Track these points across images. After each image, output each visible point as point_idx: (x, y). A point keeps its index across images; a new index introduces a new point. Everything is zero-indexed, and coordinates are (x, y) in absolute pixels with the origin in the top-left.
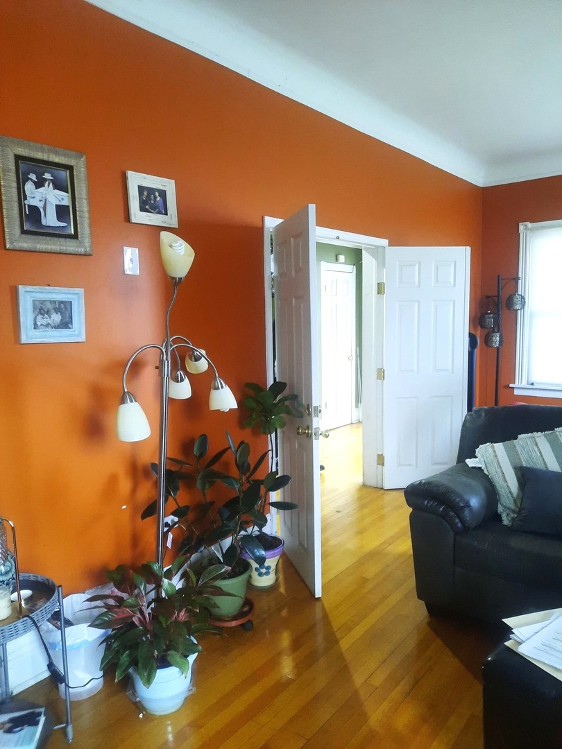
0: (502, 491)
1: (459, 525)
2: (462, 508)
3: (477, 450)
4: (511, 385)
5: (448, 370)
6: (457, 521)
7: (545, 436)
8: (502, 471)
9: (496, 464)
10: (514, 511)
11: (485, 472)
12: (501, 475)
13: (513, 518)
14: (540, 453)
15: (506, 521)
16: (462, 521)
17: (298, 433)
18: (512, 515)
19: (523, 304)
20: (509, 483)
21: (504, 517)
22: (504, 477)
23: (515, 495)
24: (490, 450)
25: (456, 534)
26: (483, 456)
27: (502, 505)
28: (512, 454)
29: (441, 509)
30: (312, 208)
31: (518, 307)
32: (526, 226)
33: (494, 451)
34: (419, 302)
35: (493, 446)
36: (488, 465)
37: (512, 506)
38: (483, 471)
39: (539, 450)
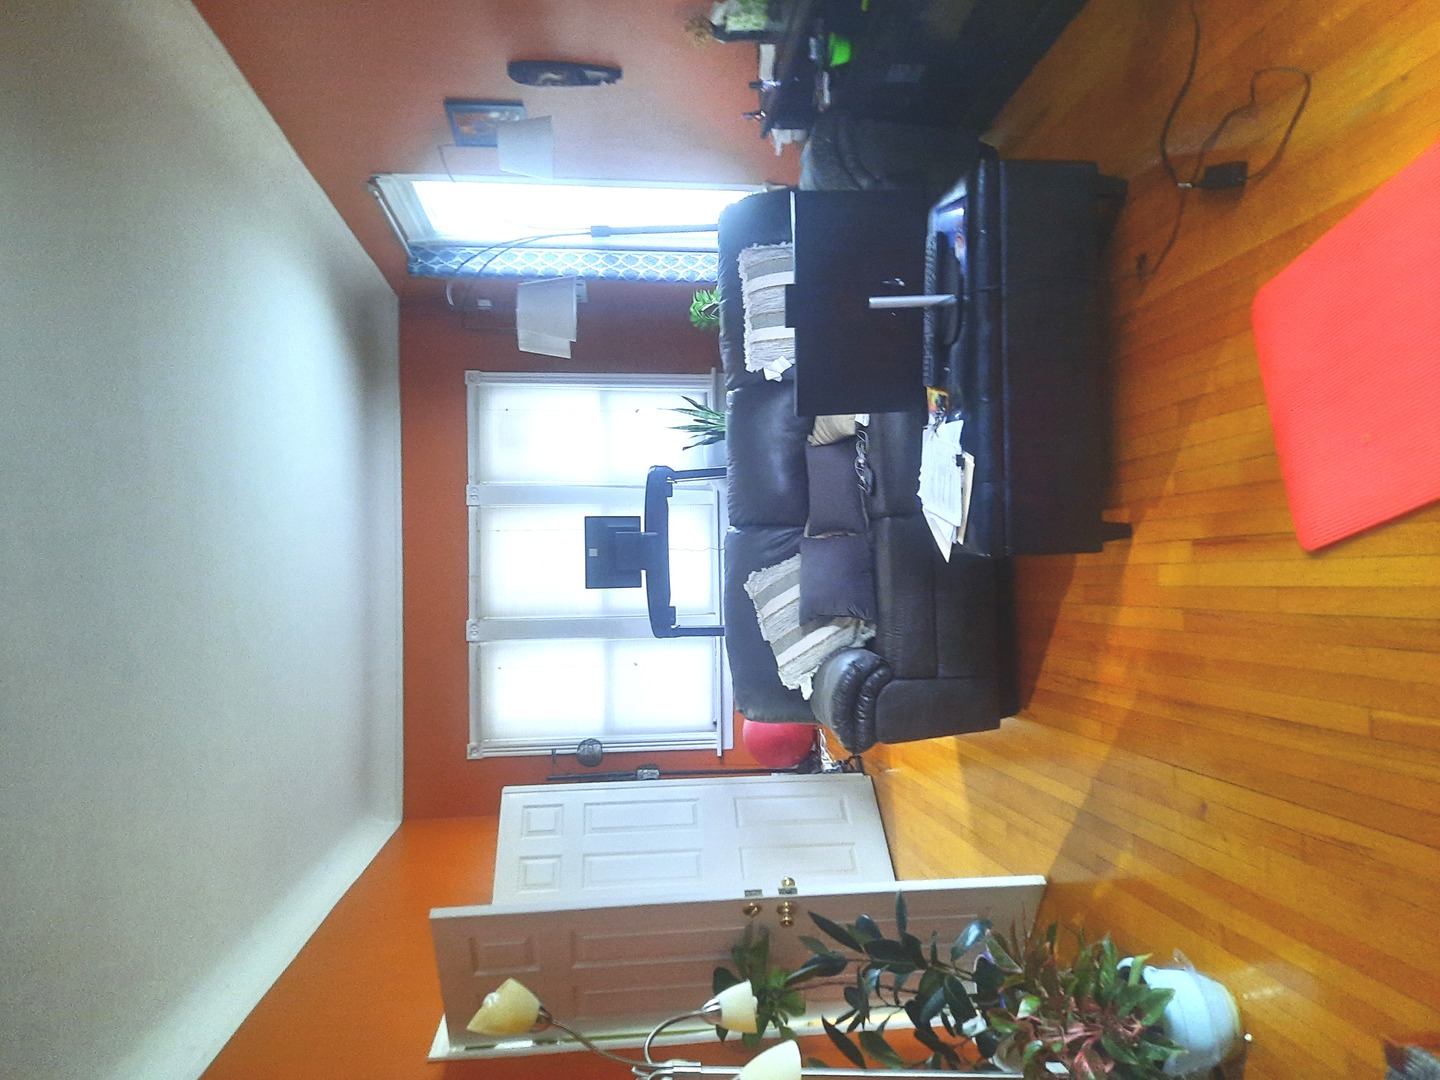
0: (836, 643)
1: (881, 672)
2: (858, 670)
3: (790, 688)
4: (719, 754)
5: (694, 807)
6: (876, 675)
7: (760, 608)
8: (811, 648)
9: (802, 658)
10: (857, 625)
11: (815, 671)
12: (816, 649)
13: (866, 625)
14: (781, 609)
15: (871, 633)
16: (874, 669)
17: (790, 922)
18: (862, 626)
19: (593, 741)
20: (824, 636)
21: (866, 636)
22: (818, 644)
23: (838, 628)
24: (787, 669)
25: (892, 677)
26: (796, 677)
27: (853, 643)
28: (789, 640)
29: (866, 699)
30: (437, 913)
31: (597, 748)
32: (472, 749)
33: (788, 663)
34: (585, 855)
35: (782, 667)
36: (806, 668)
37: (852, 629)
38: (815, 674)
39: (779, 611)
